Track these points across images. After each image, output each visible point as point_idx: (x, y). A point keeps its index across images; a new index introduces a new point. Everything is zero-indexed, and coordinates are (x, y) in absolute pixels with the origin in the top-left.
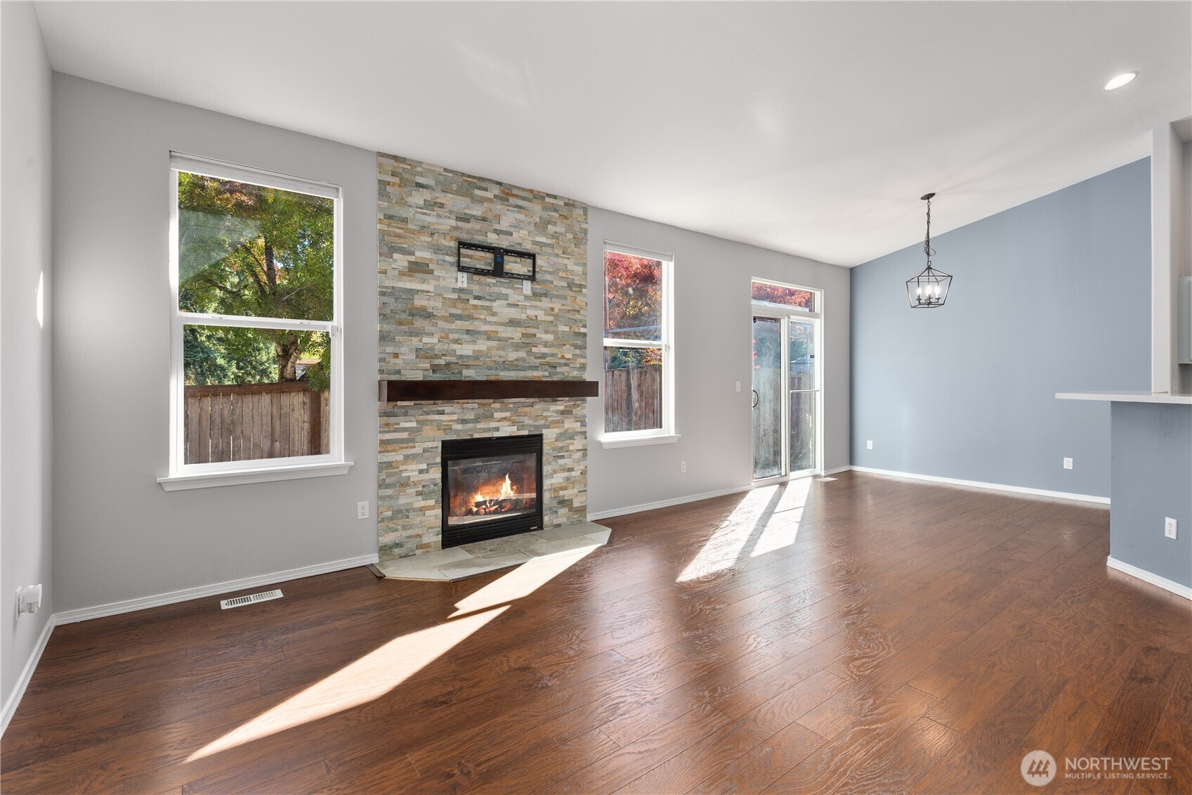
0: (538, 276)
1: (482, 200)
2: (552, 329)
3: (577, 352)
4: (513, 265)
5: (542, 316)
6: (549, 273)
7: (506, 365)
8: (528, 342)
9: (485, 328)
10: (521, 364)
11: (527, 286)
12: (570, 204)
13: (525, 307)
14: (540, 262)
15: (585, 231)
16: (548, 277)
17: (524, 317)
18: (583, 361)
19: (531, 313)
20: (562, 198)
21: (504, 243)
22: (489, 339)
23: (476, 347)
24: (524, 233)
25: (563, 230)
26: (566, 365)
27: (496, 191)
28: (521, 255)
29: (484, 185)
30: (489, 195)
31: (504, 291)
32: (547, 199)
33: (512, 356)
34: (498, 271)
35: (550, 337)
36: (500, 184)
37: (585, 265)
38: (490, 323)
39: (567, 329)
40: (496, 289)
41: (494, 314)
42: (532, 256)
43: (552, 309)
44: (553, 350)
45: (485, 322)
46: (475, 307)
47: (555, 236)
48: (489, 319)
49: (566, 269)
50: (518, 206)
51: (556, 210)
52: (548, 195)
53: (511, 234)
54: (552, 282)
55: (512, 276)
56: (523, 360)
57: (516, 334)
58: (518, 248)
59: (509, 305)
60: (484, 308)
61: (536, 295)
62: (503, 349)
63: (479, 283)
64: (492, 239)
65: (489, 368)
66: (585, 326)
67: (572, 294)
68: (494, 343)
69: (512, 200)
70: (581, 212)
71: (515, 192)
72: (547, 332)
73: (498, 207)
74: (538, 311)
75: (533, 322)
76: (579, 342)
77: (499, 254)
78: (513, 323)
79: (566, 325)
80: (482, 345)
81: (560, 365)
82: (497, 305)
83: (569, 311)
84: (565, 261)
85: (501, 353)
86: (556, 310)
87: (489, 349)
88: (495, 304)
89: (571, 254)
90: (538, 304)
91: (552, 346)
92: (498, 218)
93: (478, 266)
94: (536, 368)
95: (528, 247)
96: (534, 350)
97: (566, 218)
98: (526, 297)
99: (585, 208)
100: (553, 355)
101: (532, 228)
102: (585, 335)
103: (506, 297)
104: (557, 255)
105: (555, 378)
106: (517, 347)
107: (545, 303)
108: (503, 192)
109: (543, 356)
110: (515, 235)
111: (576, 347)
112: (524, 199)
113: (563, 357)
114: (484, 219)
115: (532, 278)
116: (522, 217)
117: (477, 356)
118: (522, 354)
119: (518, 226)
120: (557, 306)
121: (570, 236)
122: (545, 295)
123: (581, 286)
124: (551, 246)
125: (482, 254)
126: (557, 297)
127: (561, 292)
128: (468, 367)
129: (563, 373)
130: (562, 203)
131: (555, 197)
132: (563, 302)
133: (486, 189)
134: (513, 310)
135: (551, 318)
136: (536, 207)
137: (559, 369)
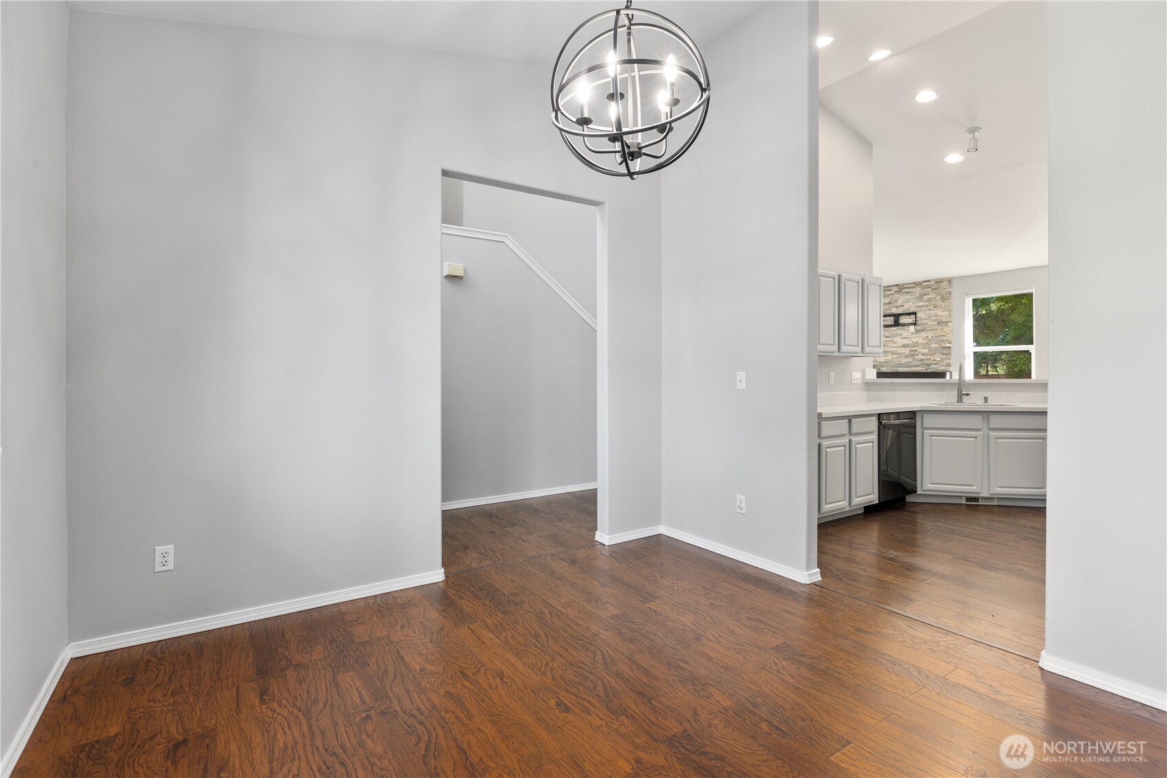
0: (918, 322)
1: (888, 295)
2: (927, 346)
3: (945, 357)
4: (903, 320)
5: (921, 341)
6: (925, 319)
7: (900, 365)
8: (913, 354)
9: (890, 349)
10: (909, 364)
11: (912, 327)
12: (939, 282)
13: (912, 338)
14: (919, 315)
15: (950, 293)
16: (925, 321)
17: (910, 342)
18: (948, 361)
19: (915, 340)
20: (933, 280)
21: (900, 311)
22: (892, 354)
23: (886, 358)
24: (910, 304)
25: (934, 296)
26: (936, 364)
27: (896, 289)
28: (909, 314)
29: (889, 288)
30: (893, 292)
31: (900, 332)
32: (924, 284)
33: (904, 361)
34: (897, 324)
35: (926, 351)
36: (898, 285)
37: (950, 310)
38: (893, 347)
39: (938, 345)
40: (896, 332)
41: (895, 343)
42: (915, 313)
43: (927, 337)
44: (928, 357)
45: (891, 347)
46: (886, 341)
47: (929, 300)
48: (893, 345)
49: (936, 315)
50: (906, 292)
51: (929, 288)
52: (925, 281)
53: (903, 306)
54: (927, 324)
55: (904, 325)
56: (911, 362)
57: (906, 351)
58: (908, 312)
59: (902, 338)
60: (889, 341)
61: (917, 331)
62: (899, 358)
63: (888, 331)
64: (894, 311)
65: (892, 367)
66: (950, 343)
67: (940, 327)
68: (895, 356)
69: (903, 291)
70: (947, 283)
71: (905, 286)
72: (924, 348)
73: (896, 296)
74: (920, 338)
75: (917, 344)
76: (946, 352)
77: (897, 317)
78: (905, 346)
79: (936, 344)
80: (890, 357)
81: (932, 364)
82: (896, 339)
83: (938, 336)
84: (936, 312)
85: (898, 360)
86: (930, 337)
87: (893, 358)
88: (895, 339)
89: (940, 307)
90: (918, 335)
91: (928, 355)
92: (896, 300)
93: (887, 324)
94: (918, 366)
95: (913, 309)
96: (916, 357)
97: (936, 289)
98: (912, 333)
99: (950, 281)
100: (928, 359)
101: (915, 300)
102: (950, 347)
103: (901, 335)
104: (931, 310)
105: (929, 371)
106: (907, 357)
107: (923, 334)
108: (899, 288)
109: (922, 360)
110: (905, 306)
111: (943, 354)
112: (910, 288)
113: (934, 360)
114: (890, 303)
115: (915, 324)
116: (909, 297)
117: (886, 362)
118: (910, 360)
119: (907, 302)
120: (930, 335)
121: (939, 298)
122: (923, 330)
123: (947, 322)
124: (927, 306)
125: (889, 318)
126: (930, 330)
127: (934, 328)
128: (883, 366)
129: (934, 368)
130: (934, 282)
131: (929, 281)
132: (935, 332)
133: (890, 290)
134: (905, 340)
135: (927, 341)
136: (918, 290)
137: (931, 366)
